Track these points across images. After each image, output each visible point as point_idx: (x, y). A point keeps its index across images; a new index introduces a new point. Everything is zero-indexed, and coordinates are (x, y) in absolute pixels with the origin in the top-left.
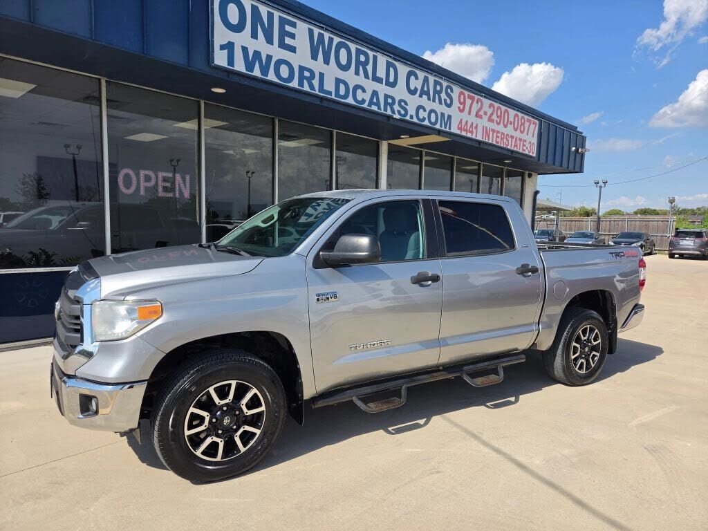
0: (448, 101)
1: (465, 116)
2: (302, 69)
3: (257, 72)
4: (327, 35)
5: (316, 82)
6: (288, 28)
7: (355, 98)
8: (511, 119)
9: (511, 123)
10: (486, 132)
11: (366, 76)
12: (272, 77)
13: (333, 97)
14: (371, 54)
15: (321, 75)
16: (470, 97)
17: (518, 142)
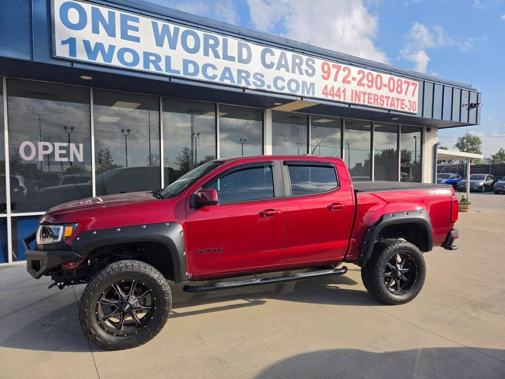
0: (310, 71)
1: (330, 83)
2: (146, 55)
3: (100, 60)
4: (172, 26)
5: (162, 64)
6: (130, 23)
7: (205, 73)
8: (385, 81)
9: (385, 86)
10: (357, 95)
11: (217, 56)
12: (115, 62)
13: (181, 75)
14: (220, 38)
15: (168, 59)
16: (334, 66)
17: (396, 101)
